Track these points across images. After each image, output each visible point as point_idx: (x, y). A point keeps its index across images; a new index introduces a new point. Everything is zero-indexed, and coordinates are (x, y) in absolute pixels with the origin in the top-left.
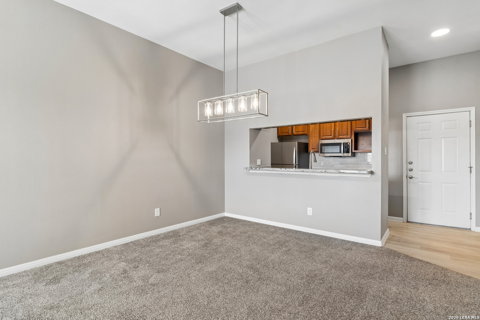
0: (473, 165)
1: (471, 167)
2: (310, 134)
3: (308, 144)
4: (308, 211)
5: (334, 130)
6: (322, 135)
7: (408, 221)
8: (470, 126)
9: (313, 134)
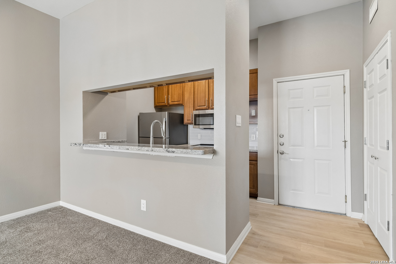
0: (348, 139)
1: (345, 141)
2: (185, 104)
3: (183, 115)
4: (142, 205)
5: (208, 100)
6: (196, 105)
7: (279, 203)
8: (344, 93)
9: (188, 104)
